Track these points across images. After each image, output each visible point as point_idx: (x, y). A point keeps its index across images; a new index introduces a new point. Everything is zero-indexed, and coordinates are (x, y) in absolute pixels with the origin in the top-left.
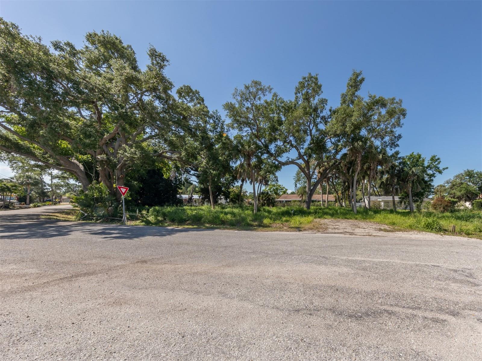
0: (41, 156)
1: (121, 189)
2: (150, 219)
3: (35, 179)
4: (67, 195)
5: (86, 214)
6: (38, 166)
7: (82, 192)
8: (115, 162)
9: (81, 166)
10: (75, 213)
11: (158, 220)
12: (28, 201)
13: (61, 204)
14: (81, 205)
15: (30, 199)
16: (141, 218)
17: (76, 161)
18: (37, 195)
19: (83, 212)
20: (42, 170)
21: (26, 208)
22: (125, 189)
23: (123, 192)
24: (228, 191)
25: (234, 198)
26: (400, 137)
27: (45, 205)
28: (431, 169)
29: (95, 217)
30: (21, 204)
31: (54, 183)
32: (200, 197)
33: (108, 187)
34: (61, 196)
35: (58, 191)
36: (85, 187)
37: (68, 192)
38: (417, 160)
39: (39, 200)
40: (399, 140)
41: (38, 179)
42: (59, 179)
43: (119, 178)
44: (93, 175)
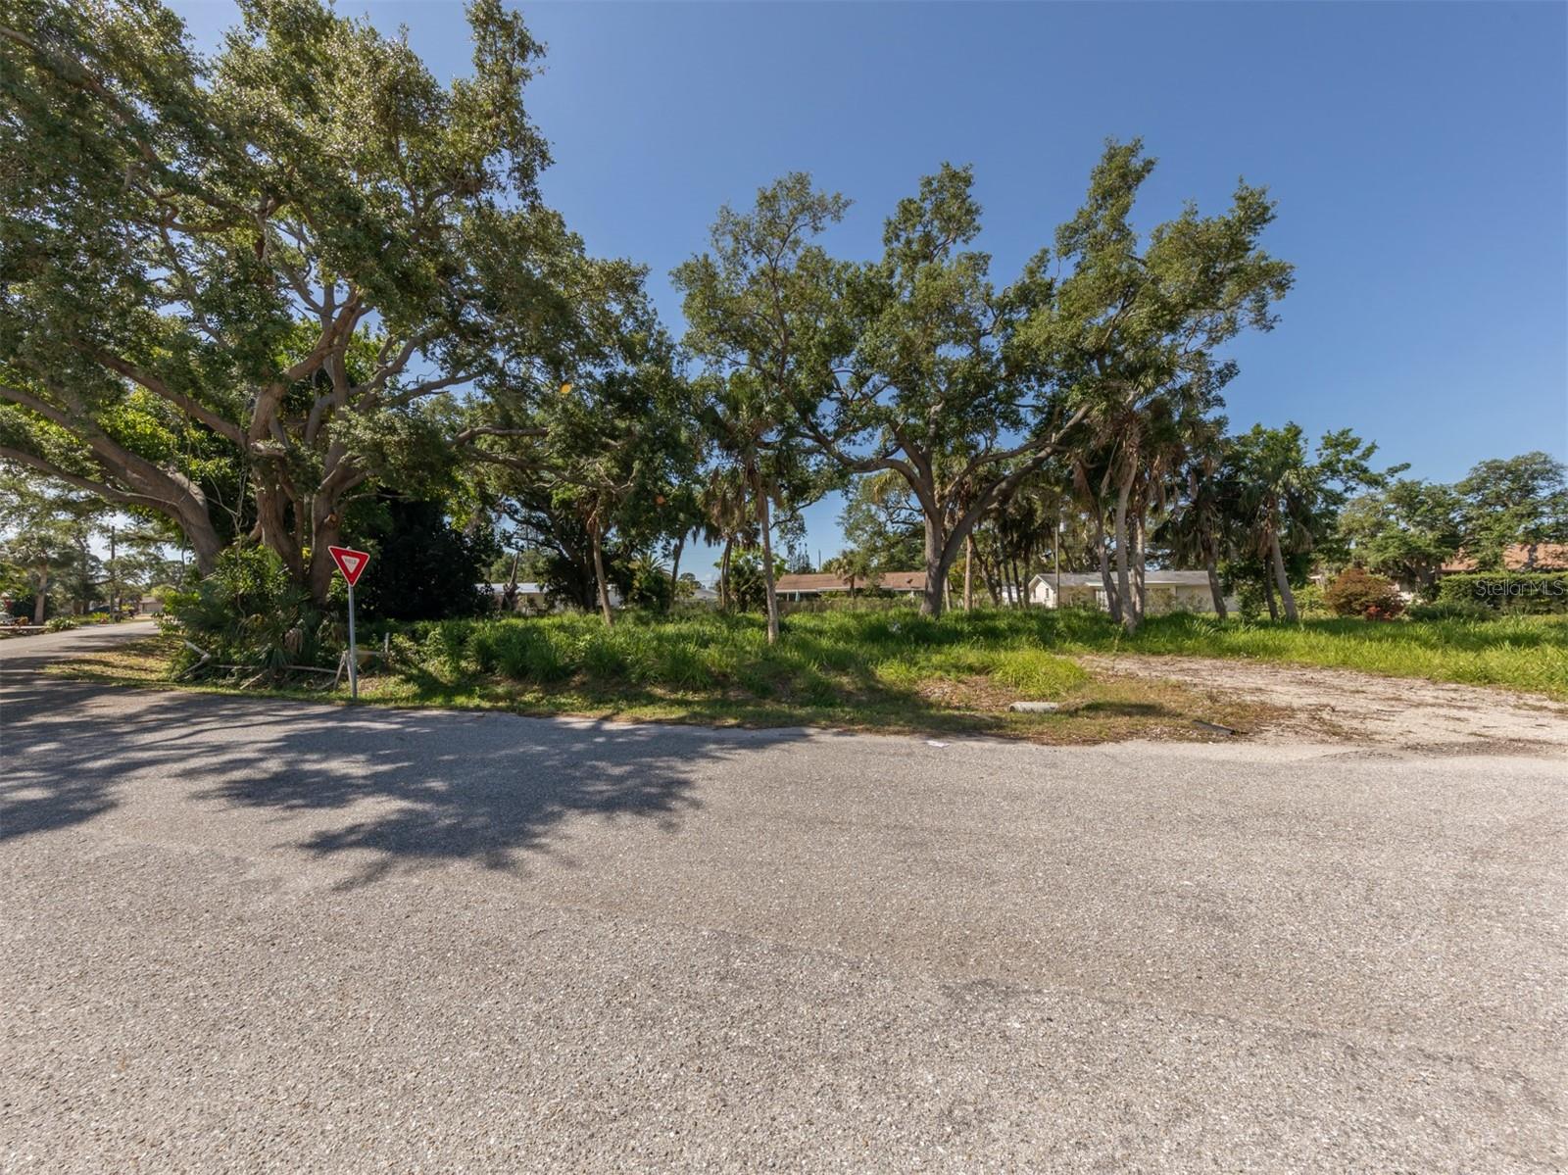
0: (62, 454)
1: (344, 557)
2: (431, 669)
3: (65, 546)
4: (155, 592)
5: (206, 656)
6: (65, 505)
7: (196, 575)
8: (313, 466)
9: (194, 489)
10: (171, 648)
11: (463, 672)
12: (39, 612)
13: (137, 618)
14: (188, 624)
15: (45, 605)
16: (398, 666)
17: (180, 476)
18: (69, 596)
19: (195, 648)
20: (78, 515)
21: (30, 633)
22: (358, 560)
23: (351, 571)
24: (627, 568)
25: (648, 589)
26: (1229, 372)
27: (87, 623)
28: (1335, 473)
29: (235, 663)
30: (16, 621)
31: (120, 557)
32: (542, 588)
33: (285, 559)
34: (139, 597)
35: (130, 582)
36: (206, 563)
37: (157, 584)
38: (1284, 448)
39: (75, 608)
40: (1227, 384)
41: (71, 547)
42: (131, 545)
43: (321, 527)
44: (236, 514)
